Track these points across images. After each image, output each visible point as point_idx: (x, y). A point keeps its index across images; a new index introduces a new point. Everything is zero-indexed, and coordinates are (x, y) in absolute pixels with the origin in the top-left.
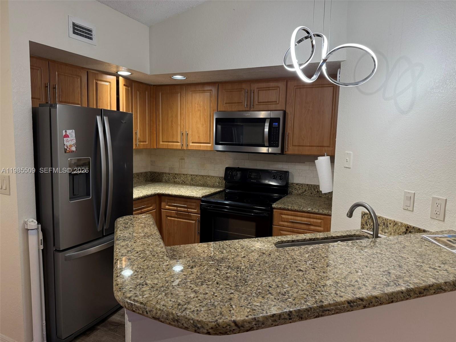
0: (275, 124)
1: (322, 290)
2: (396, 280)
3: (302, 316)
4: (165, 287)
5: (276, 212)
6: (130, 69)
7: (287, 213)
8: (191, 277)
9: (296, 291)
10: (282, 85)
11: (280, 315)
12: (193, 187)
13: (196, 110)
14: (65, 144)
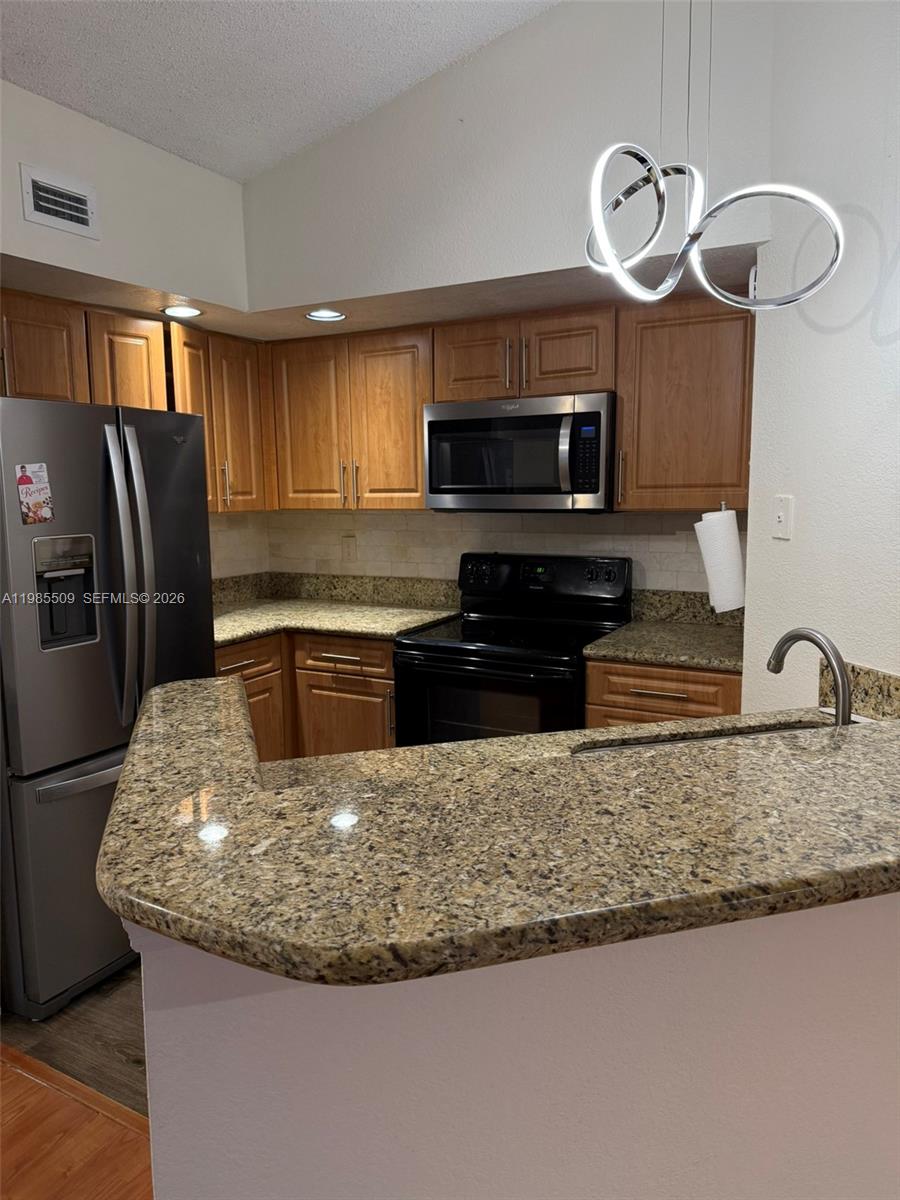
0: (587, 431)
1: (656, 863)
2: (875, 835)
3: (587, 934)
4: (230, 860)
5: (594, 667)
6: (196, 300)
7: (624, 669)
8: (304, 834)
9: (582, 867)
10: (603, 322)
11: (523, 932)
12: (377, 610)
13: (377, 403)
14: (22, 499)
